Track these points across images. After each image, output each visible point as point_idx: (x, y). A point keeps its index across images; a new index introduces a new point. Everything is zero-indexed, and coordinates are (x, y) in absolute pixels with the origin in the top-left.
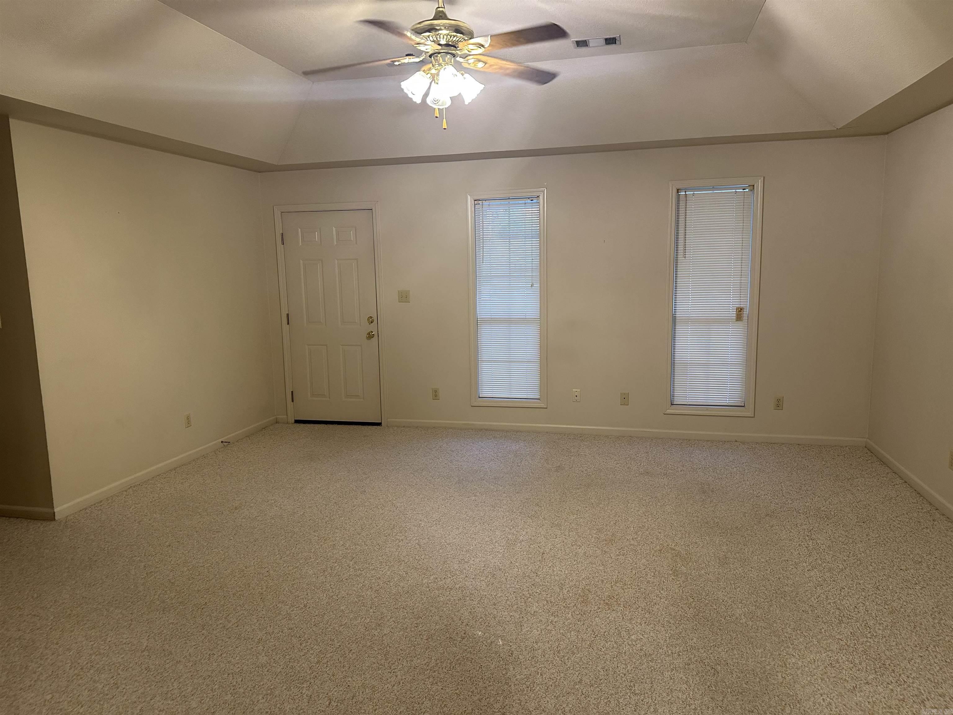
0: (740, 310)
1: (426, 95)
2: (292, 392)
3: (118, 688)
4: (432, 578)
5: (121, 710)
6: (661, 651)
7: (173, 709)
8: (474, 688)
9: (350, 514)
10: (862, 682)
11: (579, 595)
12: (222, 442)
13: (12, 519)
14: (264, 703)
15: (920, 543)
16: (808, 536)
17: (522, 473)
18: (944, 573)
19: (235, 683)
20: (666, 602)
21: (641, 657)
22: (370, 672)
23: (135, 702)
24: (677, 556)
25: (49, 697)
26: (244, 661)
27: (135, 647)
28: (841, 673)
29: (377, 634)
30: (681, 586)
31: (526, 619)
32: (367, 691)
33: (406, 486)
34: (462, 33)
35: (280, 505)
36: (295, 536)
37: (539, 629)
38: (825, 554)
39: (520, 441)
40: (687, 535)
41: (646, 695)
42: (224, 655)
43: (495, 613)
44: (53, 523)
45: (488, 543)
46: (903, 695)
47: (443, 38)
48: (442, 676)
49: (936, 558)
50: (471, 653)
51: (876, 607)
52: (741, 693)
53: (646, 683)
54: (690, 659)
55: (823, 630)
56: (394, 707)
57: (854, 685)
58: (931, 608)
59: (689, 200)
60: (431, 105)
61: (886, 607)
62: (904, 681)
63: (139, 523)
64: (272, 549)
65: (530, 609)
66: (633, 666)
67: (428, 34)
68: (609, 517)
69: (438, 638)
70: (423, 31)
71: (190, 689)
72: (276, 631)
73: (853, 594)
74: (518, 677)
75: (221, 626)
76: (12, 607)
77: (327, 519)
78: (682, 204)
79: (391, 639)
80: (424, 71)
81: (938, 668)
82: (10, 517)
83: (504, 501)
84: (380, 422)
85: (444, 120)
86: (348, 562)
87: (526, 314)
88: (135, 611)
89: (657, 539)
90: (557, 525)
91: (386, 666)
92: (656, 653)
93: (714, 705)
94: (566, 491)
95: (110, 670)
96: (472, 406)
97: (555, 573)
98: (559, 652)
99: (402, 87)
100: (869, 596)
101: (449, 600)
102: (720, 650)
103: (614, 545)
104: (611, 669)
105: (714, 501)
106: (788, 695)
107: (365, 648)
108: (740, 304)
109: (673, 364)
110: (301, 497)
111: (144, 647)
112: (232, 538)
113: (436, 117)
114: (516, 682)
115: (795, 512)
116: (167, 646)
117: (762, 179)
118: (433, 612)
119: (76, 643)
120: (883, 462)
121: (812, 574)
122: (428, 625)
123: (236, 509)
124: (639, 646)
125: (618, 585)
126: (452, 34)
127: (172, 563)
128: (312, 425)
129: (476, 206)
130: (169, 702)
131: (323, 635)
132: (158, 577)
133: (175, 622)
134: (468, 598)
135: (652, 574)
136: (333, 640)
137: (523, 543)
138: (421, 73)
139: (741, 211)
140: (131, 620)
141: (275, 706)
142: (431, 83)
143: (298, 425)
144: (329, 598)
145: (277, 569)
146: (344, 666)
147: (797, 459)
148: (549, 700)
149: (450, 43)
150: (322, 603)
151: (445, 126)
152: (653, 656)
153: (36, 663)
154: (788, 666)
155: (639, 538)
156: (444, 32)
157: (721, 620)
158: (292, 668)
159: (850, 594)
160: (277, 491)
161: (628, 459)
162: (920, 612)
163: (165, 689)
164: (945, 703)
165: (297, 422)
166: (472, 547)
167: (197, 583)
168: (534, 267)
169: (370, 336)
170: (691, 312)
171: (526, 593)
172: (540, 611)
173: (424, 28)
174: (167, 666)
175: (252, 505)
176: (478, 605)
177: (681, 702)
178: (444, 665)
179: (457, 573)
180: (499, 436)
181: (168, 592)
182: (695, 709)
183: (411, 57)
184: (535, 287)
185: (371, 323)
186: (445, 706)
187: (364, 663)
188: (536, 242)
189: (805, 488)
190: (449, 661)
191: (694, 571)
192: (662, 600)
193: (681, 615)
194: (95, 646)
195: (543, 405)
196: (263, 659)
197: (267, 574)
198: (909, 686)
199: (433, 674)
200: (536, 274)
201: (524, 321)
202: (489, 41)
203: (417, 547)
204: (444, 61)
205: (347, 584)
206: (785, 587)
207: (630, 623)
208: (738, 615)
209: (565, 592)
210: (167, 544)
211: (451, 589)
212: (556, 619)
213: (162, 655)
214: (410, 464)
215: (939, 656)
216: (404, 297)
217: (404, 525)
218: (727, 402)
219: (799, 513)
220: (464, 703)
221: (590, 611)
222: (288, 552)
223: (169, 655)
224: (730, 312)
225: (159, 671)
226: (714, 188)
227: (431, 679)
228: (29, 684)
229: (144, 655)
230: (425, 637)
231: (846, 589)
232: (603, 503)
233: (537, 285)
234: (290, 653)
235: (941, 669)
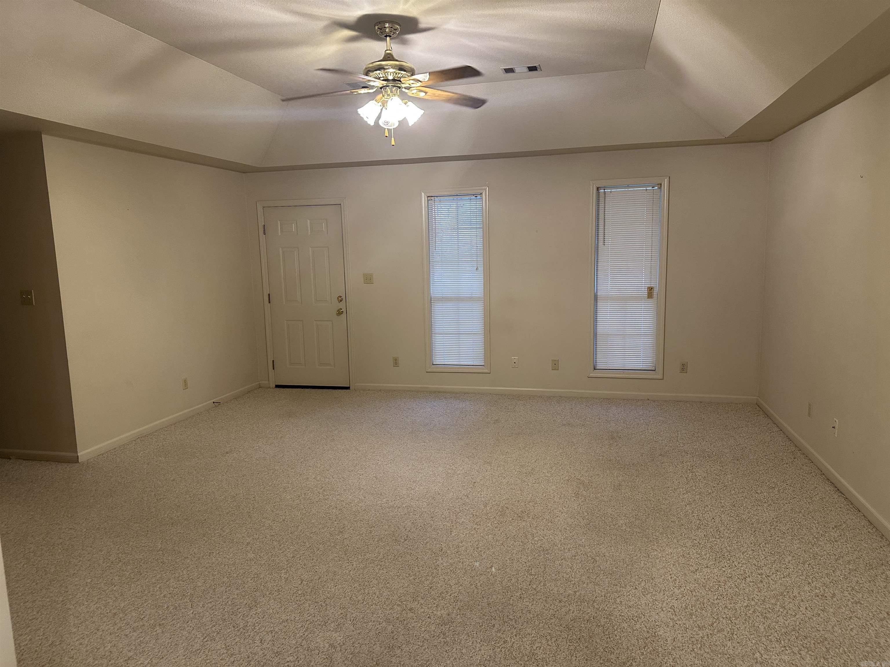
0: (650, 290)
1: (379, 117)
2: (273, 361)
3: (141, 574)
4: (384, 500)
5: (144, 588)
6: (556, 547)
7: (183, 587)
8: (411, 572)
9: (320, 456)
10: (703, 566)
11: (499, 511)
12: (214, 403)
13: (43, 462)
14: (252, 583)
15: (778, 475)
16: (689, 470)
17: (465, 425)
18: (790, 495)
19: (229, 571)
20: (566, 516)
21: (539, 551)
22: (333, 563)
23: (155, 583)
24: (580, 484)
25: (89, 581)
26: (236, 557)
27: (152, 548)
28: (689, 560)
29: (339, 538)
30: (580, 505)
31: (455, 527)
32: (330, 575)
33: (368, 436)
34: (405, 71)
35: (264, 450)
36: (276, 472)
37: (464, 533)
38: (700, 482)
39: (467, 401)
40: (592, 469)
41: (539, 575)
42: (221, 553)
43: (432, 523)
44: (77, 464)
45: (432, 476)
46: (732, 574)
47: (390, 75)
48: (387, 564)
49: (787, 485)
50: (411, 550)
51: (729, 518)
52: (611, 574)
53: (540, 568)
54: (577, 553)
55: (683, 534)
56: (350, 584)
57: (697, 568)
58: (772, 518)
59: (608, 197)
60: (382, 125)
61: (737, 518)
62: (735, 566)
63: (148, 464)
64: (257, 481)
65: (459, 521)
66: (532, 557)
67: (378, 72)
68: (532, 457)
69: (387, 540)
70: (374, 69)
71: (196, 574)
72: (261, 537)
73: (713, 510)
74: (445, 564)
75: (218, 534)
76: (52, 523)
77: (302, 460)
78: (602, 199)
79: (350, 541)
80: (376, 101)
81: (763, 557)
82: (41, 461)
83: (448, 446)
84: (349, 386)
85: (393, 138)
86: (318, 490)
87: (472, 293)
88: (150, 525)
89: (567, 472)
90: (488, 463)
91: (346, 558)
92: (551, 549)
93: (589, 581)
94: (500, 438)
95: (134, 563)
96: (427, 372)
97: (482, 496)
98: (478, 548)
99: (359, 113)
100: (726, 511)
101: (397, 515)
102: (601, 547)
103: (532, 476)
104: (515, 559)
105: (620, 445)
106: (645, 575)
107: (329, 548)
108: (651, 284)
109: (595, 335)
110: (280, 444)
111: (159, 549)
112: (225, 474)
113: (386, 136)
114: (443, 568)
115: (683, 453)
116: (177, 548)
117: (668, 178)
118: (384, 523)
119: (106, 546)
120: (767, 415)
121: (685, 496)
122: (379, 531)
123: (227, 453)
124: (539, 544)
125: (530, 504)
126: (397, 72)
127: (177, 492)
128: (291, 389)
129: (429, 201)
130: (181, 583)
131: (298, 539)
132: (166, 502)
133: (182, 532)
134: (412, 514)
135: (559, 496)
136: (305, 543)
137: (459, 476)
138: (374, 101)
139: (650, 205)
140: (148, 531)
141: (261, 584)
142: (382, 110)
143: (278, 389)
144: (302, 515)
145: (261, 495)
146: (313, 560)
147: (696, 413)
148: (466, 579)
149: (396, 78)
150: (297, 518)
151: (393, 143)
152: (549, 551)
153: (76, 560)
154: (650, 557)
155: (553, 472)
156: (391, 70)
157: (607, 528)
158: (273, 561)
159: (712, 510)
160: (260, 440)
161: (555, 414)
162: (762, 521)
163: (177, 575)
164: (761, 579)
165: (277, 386)
166: (418, 479)
167: (197, 505)
168: (478, 254)
169: (340, 313)
170: (610, 291)
171: (458, 510)
172: (467, 521)
173: (375, 68)
174: (178, 560)
175: (240, 450)
176: (420, 518)
177: (565, 580)
178: (390, 557)
179: (405, 497)
180: (449, 397)
181: (175, 512)
182: (575, 584)
183: (366, 89)
184: (480, 270)
185: (341, 301)
186: (388, 583)
187: (329, 557)
188: (480, 232)
189: (697, 435)
190: (393, 555)
191: (592, 494)
192: (563, 514)
193: (576, 524)
194: (120, 548)
195: (486, 371)
196: (251, 555)
197: (253, 499)
198: (738, 569)
199: (381, 563)
200: (480, 259)
201: (471, 299)
202: (428, 76)
203: (374, 478)
204: (391, 92)
205: (317, 505)
206: (661, 506)
207: (536, 529)
208: (620, 524)
209: (488, 508)
210: (172, 478)
211: (399, 508)
212: (478, 527)
213: (173, 553)
214: (372, 419)
215: (766, 550)
216: (368, 279)
217: (364, 464)
218: (641, 366)
219: (687, 453)
220: (403, 581)
221: (506, 521)
222: (270, 484)
223: (178, 553)
224: (642, 290)
225: (171, 564)
226: (628, 187)
227: (379, 567)
228: (73, 572)
229: (159, 554)
230: (376, 540)
231: (710, 506)
232: (528, 446)
233: (481, 269)
234: (271, 551)
235: (765, 558)
